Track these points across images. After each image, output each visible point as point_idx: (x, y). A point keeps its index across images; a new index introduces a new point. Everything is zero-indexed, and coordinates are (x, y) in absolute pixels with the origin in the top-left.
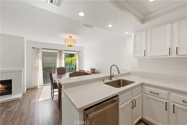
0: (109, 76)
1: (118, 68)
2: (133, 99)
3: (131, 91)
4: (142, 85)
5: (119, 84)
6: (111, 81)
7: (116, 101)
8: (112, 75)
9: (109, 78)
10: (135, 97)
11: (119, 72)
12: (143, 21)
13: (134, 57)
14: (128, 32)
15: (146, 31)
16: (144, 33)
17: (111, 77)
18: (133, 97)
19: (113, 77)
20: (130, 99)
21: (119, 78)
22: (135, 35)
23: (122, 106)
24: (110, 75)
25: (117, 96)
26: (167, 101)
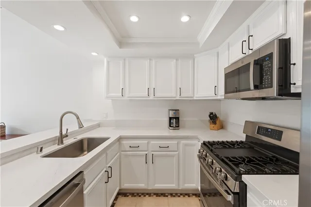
0: (56, 137)
1: (78, 118)
2: (108, 166)
3: (105, 155)
4: (120, 139)
5: (79, 148)
6: (61, 146)
7: (79, 184)
8: (64, 132)
9: (57, 142)
10: (109, 162)
11: (81, 126)
12: (121, 44)
13: (107, 97)
14: (97, 54)
15: (124, 60)
16: (121, 62)
17: (61, 138)
18: (107, 164)
19: (67, 136)
20: (103, 169)
21: (79, 137)
22: (108, 62)
23: (88, 188)
24: (58, 134)
25: (81, 172)
26: (146, 153)
